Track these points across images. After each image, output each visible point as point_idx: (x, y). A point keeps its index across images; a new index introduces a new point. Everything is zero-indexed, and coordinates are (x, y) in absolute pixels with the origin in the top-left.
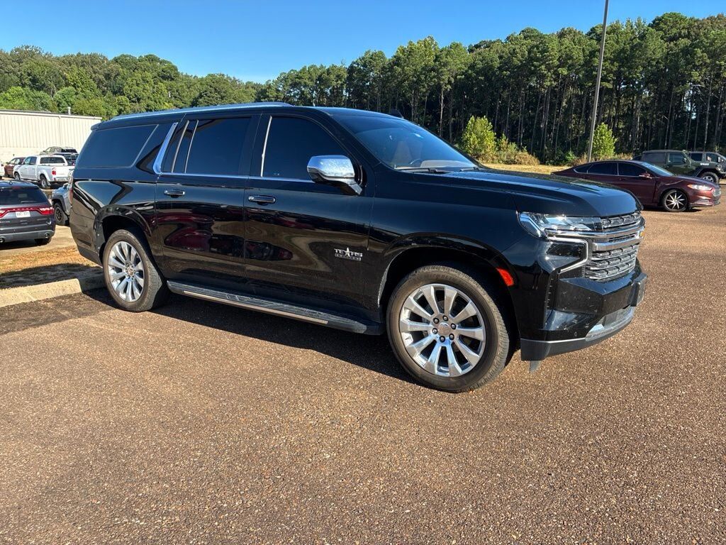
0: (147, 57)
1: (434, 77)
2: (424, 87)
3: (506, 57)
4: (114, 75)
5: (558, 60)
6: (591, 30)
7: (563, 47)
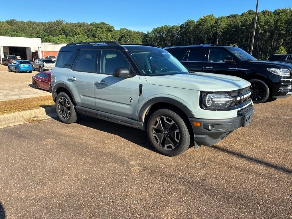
0: (101, 23)
1: (215, 29)
2: (211, 33)
3: (243, 22)
4: (91, 30)
5: (264, 23)
6: (275, 11)
7: (266, 18)
